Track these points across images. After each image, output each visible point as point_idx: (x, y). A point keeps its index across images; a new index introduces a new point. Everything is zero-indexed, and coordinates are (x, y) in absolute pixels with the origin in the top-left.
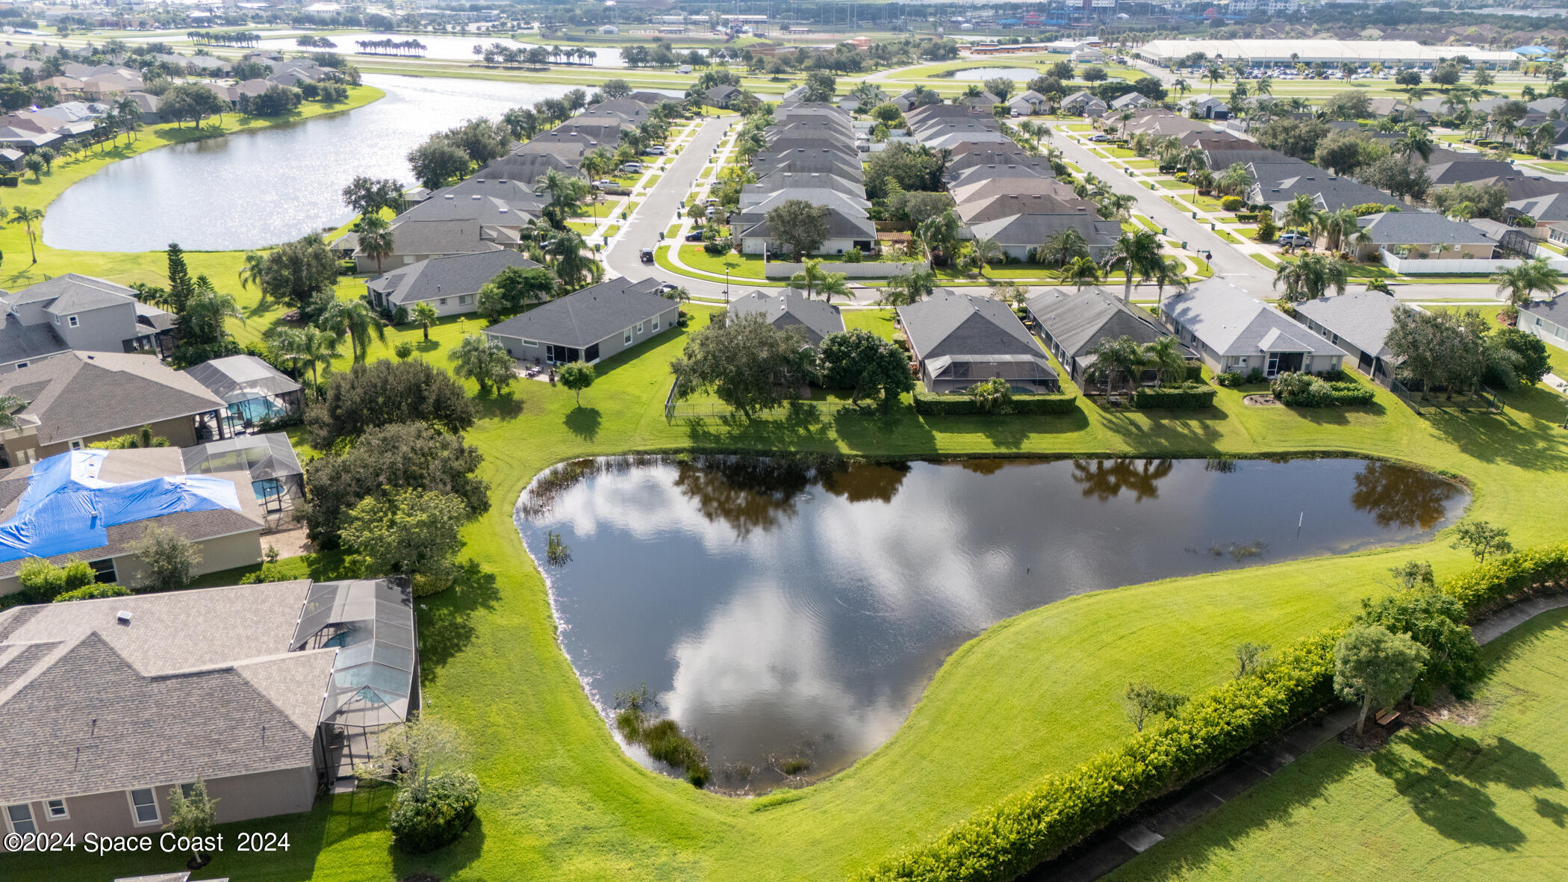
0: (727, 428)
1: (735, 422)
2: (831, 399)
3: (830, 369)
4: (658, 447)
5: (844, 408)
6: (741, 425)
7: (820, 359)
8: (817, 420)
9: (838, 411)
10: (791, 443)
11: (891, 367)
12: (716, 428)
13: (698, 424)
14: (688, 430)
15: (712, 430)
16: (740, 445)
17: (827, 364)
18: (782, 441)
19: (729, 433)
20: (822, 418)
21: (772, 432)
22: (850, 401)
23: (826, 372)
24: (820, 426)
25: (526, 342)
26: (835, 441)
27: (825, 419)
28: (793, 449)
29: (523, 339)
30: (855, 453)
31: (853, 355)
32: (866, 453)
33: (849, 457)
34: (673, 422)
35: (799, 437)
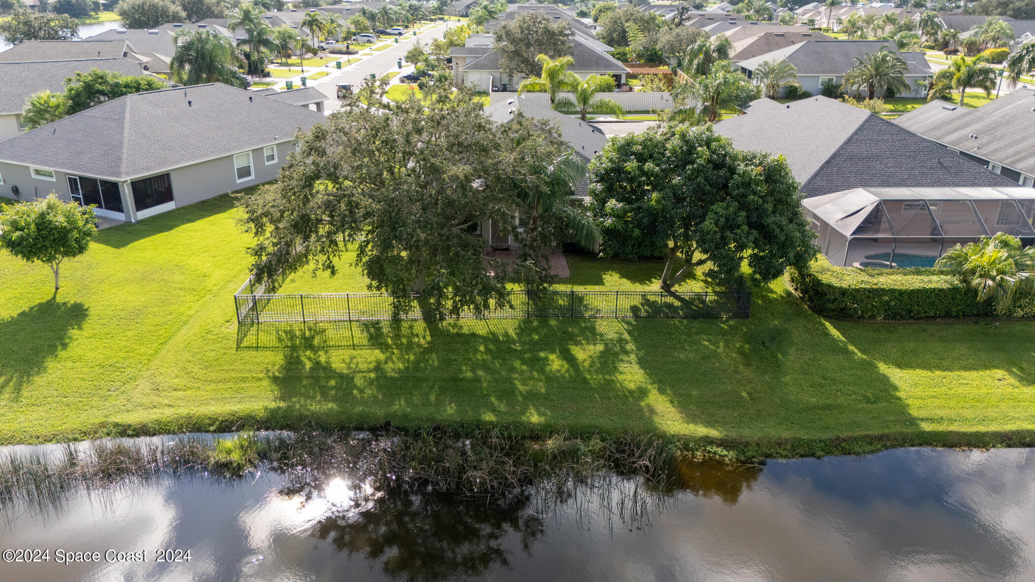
0: (378, 354)
1: (397, 336)
2: (613, 280)
3: (619, 216)
4: (184, 411)
5: (646, 302)
6: (409, 347)
7: (593, 193)
8: (592, 334)
9: (634, 309)
10: (532, 397)
11: (769, 207)
12: (347, 354)
13: (308, 343)
14: (276, 360)
15: (338, 360)
16: (400, 406)
17: (612, 203)
18: (507, 393)
19: (378, 368)
20: (602, 326)
21: (485, 366)
22: (656, 286)
23: (609, 222)
24: (600, 347)
25: (38, 172)
26: (642, 392)
27: (609, 329)
28: (535, 418)
29: (33, 167)
30: (701, 431)
31: (677, 180)
32: (733, 434)
33: (687, 443)
34: (250, 340)
35: (550, 379)
